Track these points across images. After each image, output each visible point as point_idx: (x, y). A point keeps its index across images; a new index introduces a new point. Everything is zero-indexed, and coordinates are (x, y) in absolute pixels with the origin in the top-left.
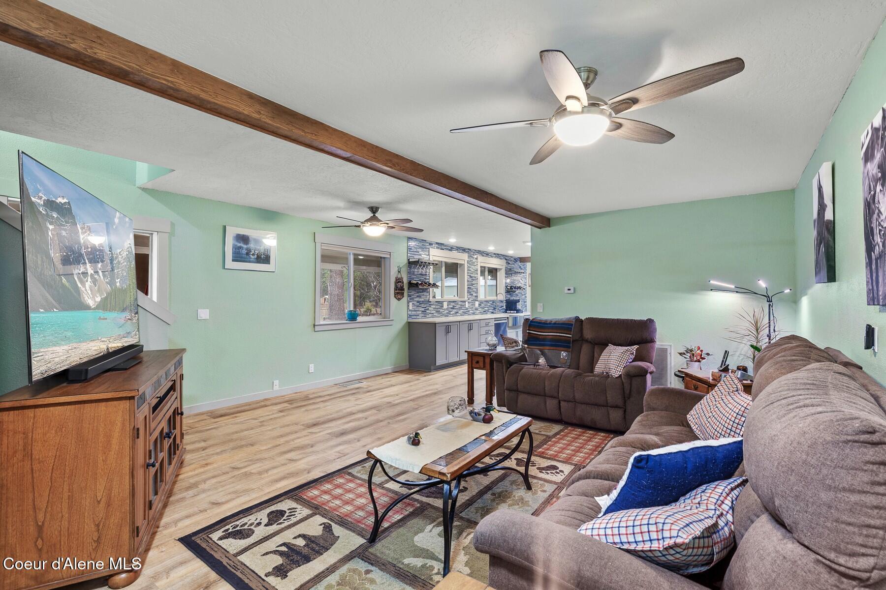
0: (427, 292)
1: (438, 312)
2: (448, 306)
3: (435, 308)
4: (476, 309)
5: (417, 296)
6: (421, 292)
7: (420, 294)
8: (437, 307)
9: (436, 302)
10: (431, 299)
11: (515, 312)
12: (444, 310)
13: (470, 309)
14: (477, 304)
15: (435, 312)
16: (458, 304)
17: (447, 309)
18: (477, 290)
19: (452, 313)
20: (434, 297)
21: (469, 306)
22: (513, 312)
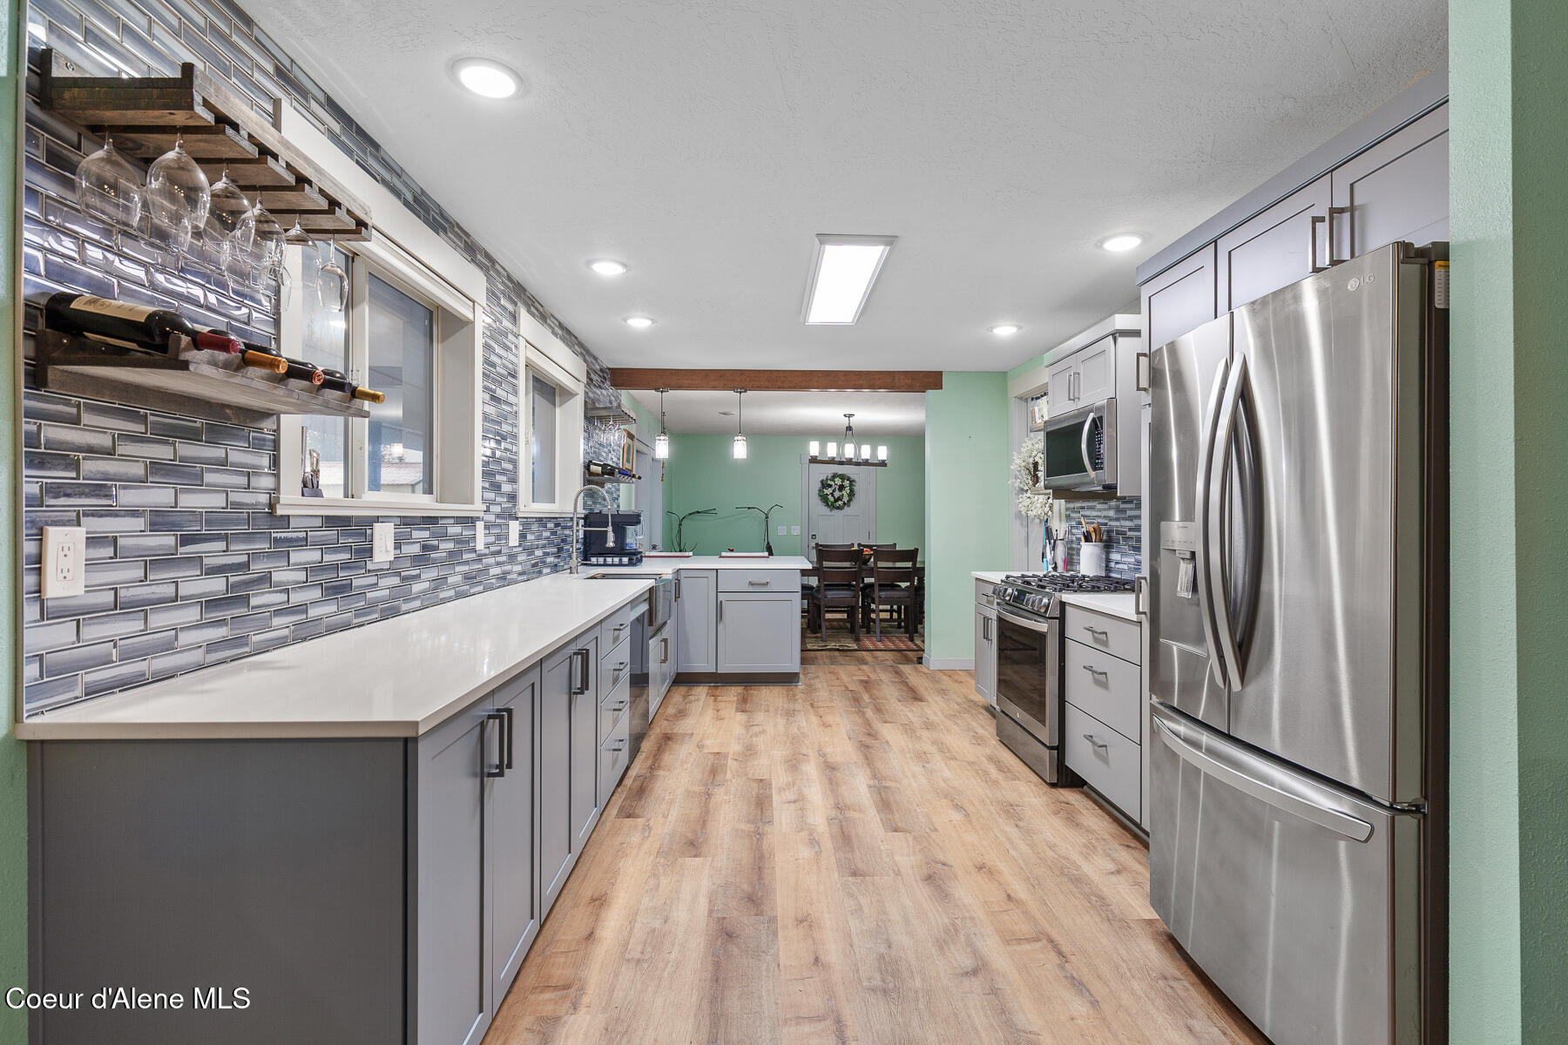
0: (258, 445)
1: (336, 590)
2: (398, 546)
3: (320, 568)
4: (512, 558)
5: (156, 467)
6: (192, 436)
7: (187, 450)
8: (328, 558)
9: (330, 521)
10: (291, 500)
11: (625, 560)
12: (379, 573)
13: (491, 560)
14: (515, 528)
15: (316, 594)
16: (444, 536)
17: (392, 570)
18: (515, 467)
19: (417, 587)
20: (310, 486)
21: (487, 546)
22: (616, 560)
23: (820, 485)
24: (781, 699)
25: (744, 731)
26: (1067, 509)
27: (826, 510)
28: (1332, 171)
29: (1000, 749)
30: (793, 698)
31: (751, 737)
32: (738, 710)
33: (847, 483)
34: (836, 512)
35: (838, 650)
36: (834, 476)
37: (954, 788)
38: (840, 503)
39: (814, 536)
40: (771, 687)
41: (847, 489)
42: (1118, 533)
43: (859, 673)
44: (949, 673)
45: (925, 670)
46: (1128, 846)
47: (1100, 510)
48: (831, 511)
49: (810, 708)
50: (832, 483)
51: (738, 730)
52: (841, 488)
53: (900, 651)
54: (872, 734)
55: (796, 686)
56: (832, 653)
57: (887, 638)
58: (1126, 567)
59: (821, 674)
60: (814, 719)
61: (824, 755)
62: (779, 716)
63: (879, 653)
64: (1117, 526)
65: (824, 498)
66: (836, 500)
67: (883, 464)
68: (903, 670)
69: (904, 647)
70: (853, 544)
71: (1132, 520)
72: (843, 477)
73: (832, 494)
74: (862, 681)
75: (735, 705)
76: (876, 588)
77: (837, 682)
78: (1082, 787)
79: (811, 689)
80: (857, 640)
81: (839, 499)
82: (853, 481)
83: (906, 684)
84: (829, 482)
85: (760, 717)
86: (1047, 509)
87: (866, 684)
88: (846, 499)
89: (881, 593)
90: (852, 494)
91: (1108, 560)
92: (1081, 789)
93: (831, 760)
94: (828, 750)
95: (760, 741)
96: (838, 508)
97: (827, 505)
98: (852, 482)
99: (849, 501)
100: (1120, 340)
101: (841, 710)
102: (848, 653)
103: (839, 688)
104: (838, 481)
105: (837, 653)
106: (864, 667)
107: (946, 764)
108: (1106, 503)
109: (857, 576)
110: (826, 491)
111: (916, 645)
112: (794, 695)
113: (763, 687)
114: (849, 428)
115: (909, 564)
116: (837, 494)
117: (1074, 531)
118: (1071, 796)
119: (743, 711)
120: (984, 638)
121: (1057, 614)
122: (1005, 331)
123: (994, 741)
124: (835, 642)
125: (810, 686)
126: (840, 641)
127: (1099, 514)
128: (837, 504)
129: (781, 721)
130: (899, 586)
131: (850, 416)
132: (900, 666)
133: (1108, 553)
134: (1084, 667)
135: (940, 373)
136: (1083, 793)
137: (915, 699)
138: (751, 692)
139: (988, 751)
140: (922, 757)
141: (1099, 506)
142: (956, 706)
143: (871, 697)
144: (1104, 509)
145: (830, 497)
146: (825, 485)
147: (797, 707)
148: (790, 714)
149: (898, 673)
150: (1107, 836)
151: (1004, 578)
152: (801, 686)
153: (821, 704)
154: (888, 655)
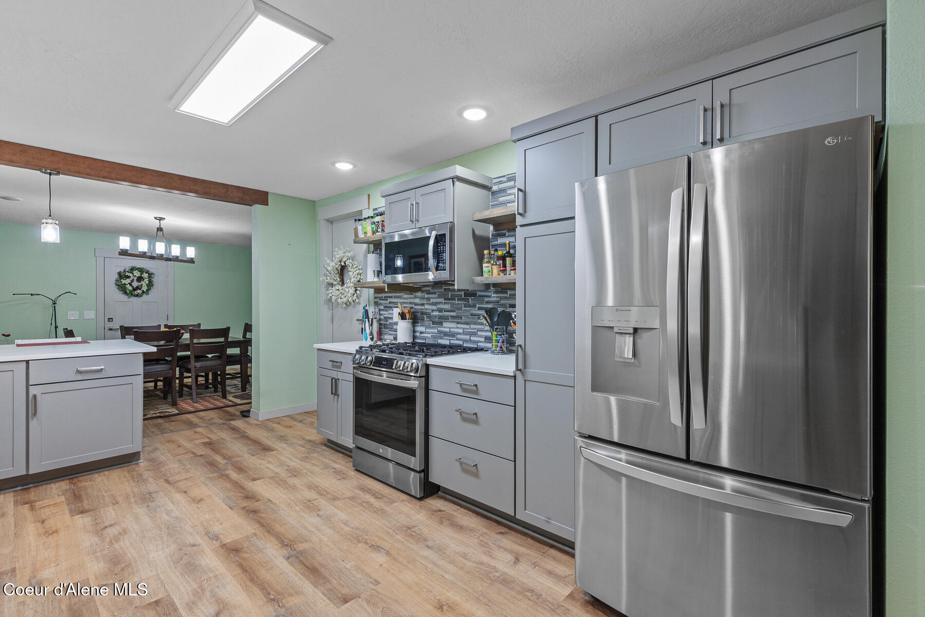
23: (117, 276)
24: (127, 484)
25: (95, 540)
26: (375, 298)
27: (124, 298)
28: (713, 79)
29: (362, 478)
30: (139, 479)
31: (111, 543)
32: (73, 513)
33: (145, 275)
34: (133, 299)
35: (160, 417)
36: (132, 269)
37: (358, 529)
38: (139, 291)
39: (110, 320)
40: (106, 473)
41: (146, 281)
42: (422, 313)
43: (197, 436)
44: (278, 420)
45: (255, 422)
46: (502, 533)
47: (404, 298)
48: (129, 298)
49: (166, 485)
50: (130, 275)
51: (88, 540)
52: (140, 279)
53: (220, 408)
54: (250, 497)
55: (137, 464)
56: (155, 421)
57: (201, 398)
58: (430, 335)
59: (158, 445)
60: (178, 497)
61: (216, 538)
62: (134, 506)
63: (202, 414)
64: (421, 309)
65: (122, 288)
66: (135, 289)
67: (191, 261)
68: (236, 425)
69: (221, 405)
70: (159, 326)
71: (436, 305)
72: (141, 270)
73: (130, 284)
74: (205, 444)
75: (66, 508)
76: (192, 360)
77: (181, 450)
78: (437, 492)
79: (156, 465)
80: (174, 404)
81: (138, 288)
82: (152, 274)
83: (248, 438)
84: (127, 274)
85: (109, 514)
86: (355, 297)
87: (210, 444)
88: (145, 288)
89: (196, 364)
90: (150, 285)
91: (414, 331)
92: (436, 495)
93: (228, 540)
94: (217, 529)
95: (126, 546)
96: (137, 296)
97: (126, 293)
98: (150, 275)
99: (148, 290)
100: (457, 183)
101: (203, 479)
102: (172, 418)
103: (186, 456)
104: (137, 273)
105: (160, 421)
106: (199, 430)
107: (333, 505)
108: (413, 294)
109: (172, 352)
110: (123, 281)
111: (230, 401)
112: (141, 475)
113: (96, 475)
114: (160, 229)
115: (222, 340)
116: (135, 284)
117: (382, 312)
118: (435, 503)
119: (82, 512)
120: (332, 393)
121: (424, 374)
122: (344, 167)
123: (353, 473)
124: (152, 409)
125: (152, 460)
126: (157, 409)
127: (406, 301)
128: (136, 292)
129: (140, 510)
130: (208, 357)
131: (161, 219)
132: (231, 422)
133: (414, 326)
134: (456, 411)
135: (267, 193)
136: (441, 497)
137: (264, 449)
138: (79, 484)
139: (355, 483)
140: (309, 506)
141: (406, 296)
142: (302, 449)
143: (224, 458)
144: (412, 298)
145: (128, 286)
146: (122, 276)
147: (152, 486)
148: (147, 499)
149: (234, 429)
150: (485, 530)
151: (358, 349)
152: (143, 463)
153: (177, 478)
154: (211, 414)
